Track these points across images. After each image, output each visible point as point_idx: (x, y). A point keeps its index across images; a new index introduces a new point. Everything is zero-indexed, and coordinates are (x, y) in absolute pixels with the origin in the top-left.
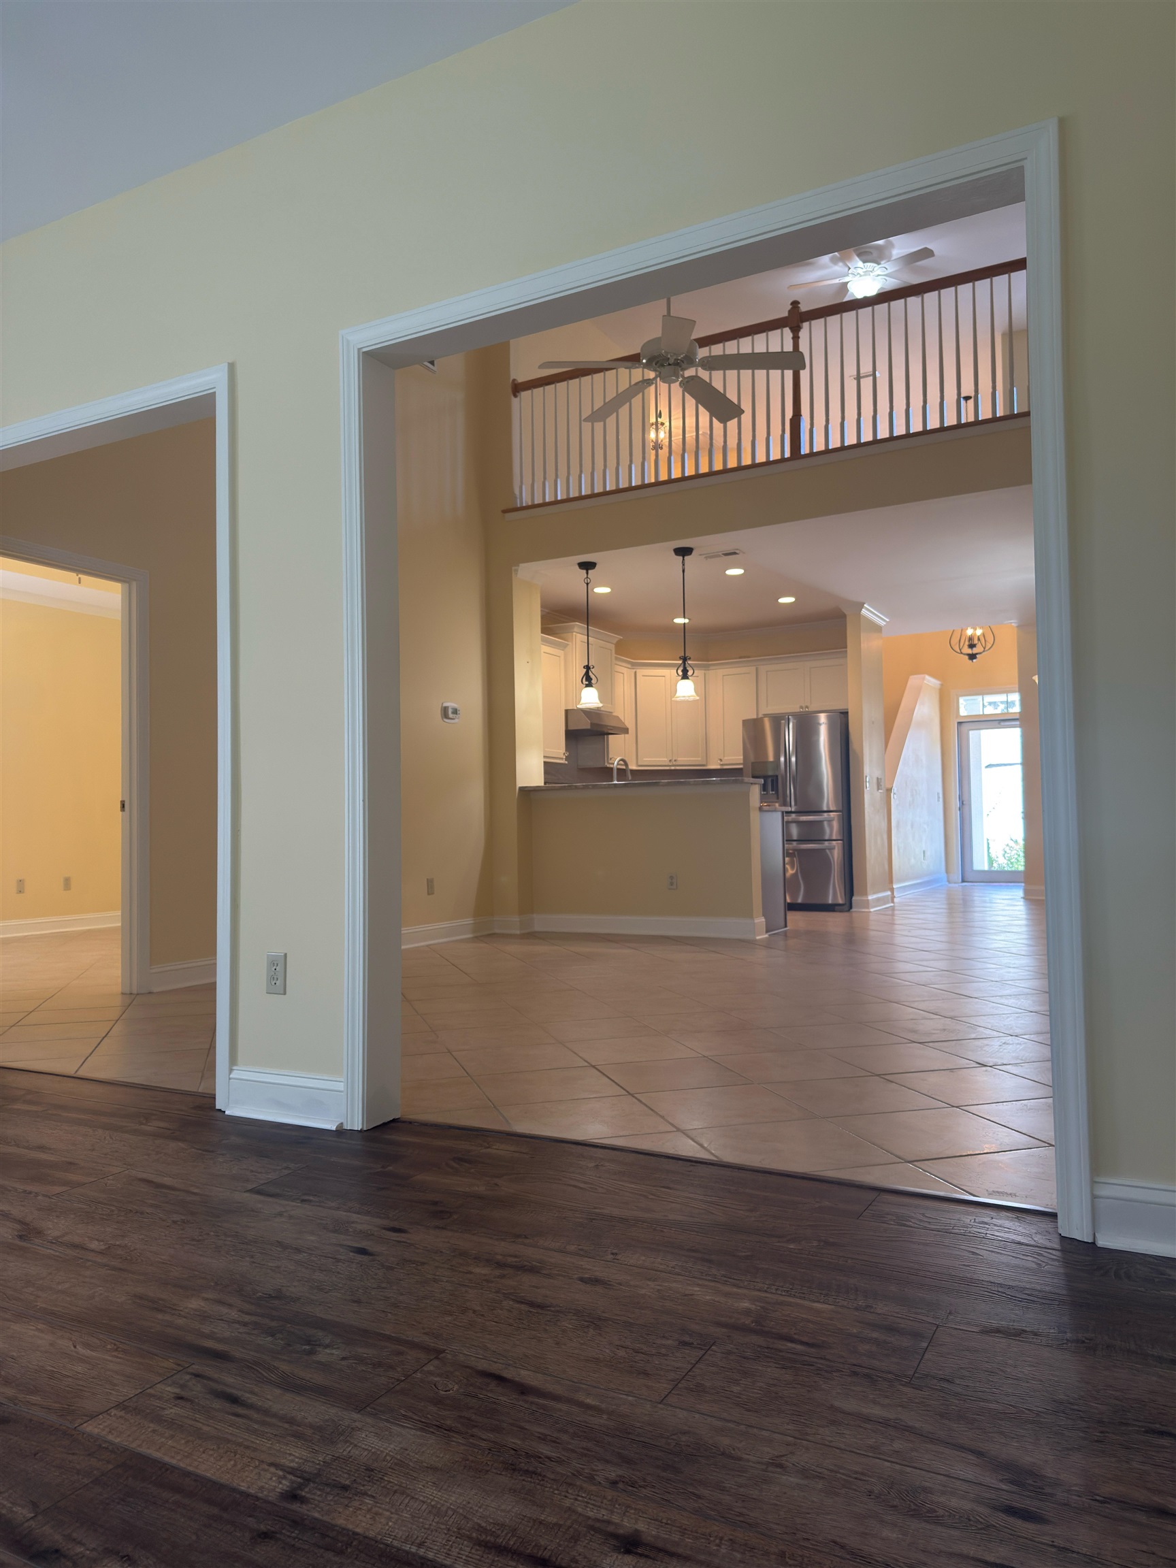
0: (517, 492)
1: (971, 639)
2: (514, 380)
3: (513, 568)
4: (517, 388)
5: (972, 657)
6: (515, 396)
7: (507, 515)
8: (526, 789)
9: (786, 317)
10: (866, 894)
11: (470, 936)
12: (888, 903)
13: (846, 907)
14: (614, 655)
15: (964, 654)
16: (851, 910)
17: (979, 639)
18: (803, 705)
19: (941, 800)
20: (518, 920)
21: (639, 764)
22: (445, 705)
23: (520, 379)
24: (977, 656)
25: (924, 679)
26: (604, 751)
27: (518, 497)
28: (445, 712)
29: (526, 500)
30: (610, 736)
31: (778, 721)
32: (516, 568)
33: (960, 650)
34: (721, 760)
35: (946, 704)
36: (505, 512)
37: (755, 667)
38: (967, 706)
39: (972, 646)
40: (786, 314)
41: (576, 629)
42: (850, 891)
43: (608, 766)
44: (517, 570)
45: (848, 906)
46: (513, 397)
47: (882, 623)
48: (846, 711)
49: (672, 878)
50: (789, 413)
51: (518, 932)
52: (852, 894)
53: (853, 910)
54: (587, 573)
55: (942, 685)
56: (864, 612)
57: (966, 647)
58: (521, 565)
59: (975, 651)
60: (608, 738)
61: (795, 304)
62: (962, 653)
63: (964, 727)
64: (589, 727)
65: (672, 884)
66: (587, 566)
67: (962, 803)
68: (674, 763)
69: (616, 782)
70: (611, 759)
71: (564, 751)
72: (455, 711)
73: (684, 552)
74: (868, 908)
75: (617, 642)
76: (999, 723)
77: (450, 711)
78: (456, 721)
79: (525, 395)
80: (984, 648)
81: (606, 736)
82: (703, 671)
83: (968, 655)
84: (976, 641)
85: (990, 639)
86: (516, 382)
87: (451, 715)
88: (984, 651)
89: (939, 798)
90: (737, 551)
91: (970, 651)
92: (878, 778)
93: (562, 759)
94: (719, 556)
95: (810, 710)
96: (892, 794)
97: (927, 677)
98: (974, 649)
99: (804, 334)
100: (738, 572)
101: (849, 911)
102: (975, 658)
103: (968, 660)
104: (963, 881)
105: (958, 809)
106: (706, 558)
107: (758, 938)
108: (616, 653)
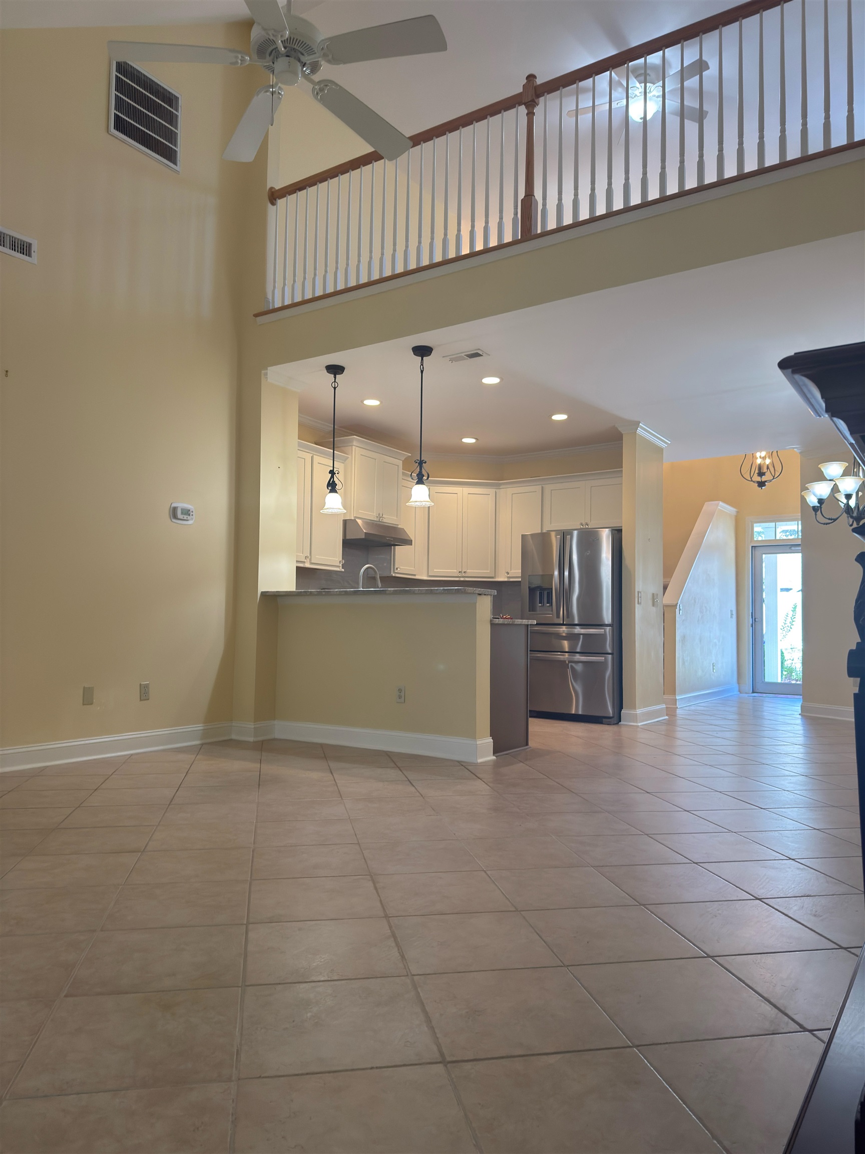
0: (270, 297)
1: (760, 467)
2: (271, 188)
3: (263, 372)
4: (275, 196)
5: (761, 484)
6: (273, 204)
7: (259, 319)
8: (267, 594)
9: (522, 92)
10: (634, 708)
11: (198, 742)
12: (664, 716)
13: (615, 720)
14: (401, 470)
15: (754, 482)
16: (620, 723)
17: (768, 468)
18: (584, 523)
19: (735, 616)
20: (253, 726)
21: (430, 574)
22: (174, 505)
23: (278, 187)
24: (766, 483)
25: (718, 505)
26: (390, 561)
27: (271, 301)
28: (174, 513)
29: (278, 304)
30: (396, 547)
31: (565, 535)
32: (266, 371)
33: (751, 478)
34: (508, 573)
35: (741, 530)
36: (256, 315)
37: (541, 486)
38: (762, 532)
39: (761, 474)
40: (520, 90)
41: (355, 443)
42: (619, 705)
43: (394, 575)
44: (266, 374)
45: (617, 719)
46: (270, 205)
47: (664, 445)
48: (620, 528)
49: (400, 690)
50: (522, 195)
51: (251, 739)
52: (621, 708)
53: (621, 723)
54: (335, 378)
55: (738, 512)
56: (639, 431)
57: (756, 475)
58: (269, 368)
59: (764, 478)
60: (394, 549)
61: (531, 77)
62: (752, 481)
63: (758, 552)
64: (364, 537)
65: (400, 697)
66: (335, 370)
67: (754, 620)
68: (464, 574)
69: (361, 589)
70: (397, 569)
71: (341, 559)
72: (187, 512)
73: (422, 351)
74: (637, 722)
75: (405, 459)
76: (790, 548)
77: (179, 512)
78: (190, 522)
79: (281, 202)
80: (774, 477)
81: (393, 547)
82: (495, 490)
83: (758, 482)
84: (765, 470)
85: (779, 469)
86: (273, 190)
87: (180, 516)
88: (773, 479)
89: (732, 615)
90: (481, 353)
91: (759, 479)
92: (653, 594)
93: (339, 566)
94: (464, 359)
95: (590, 527)
96: (677, 610)
97: (721, 503)
98: (763, 477)
99: (539, 110)
100: (491, 381)
101: (617, 723)
102: (765, 485)
103: (757, 487)
104: (753, 692)
105: (750, 625)
106: (452, 360)
107: (480, 761)
108: (403, 469)
